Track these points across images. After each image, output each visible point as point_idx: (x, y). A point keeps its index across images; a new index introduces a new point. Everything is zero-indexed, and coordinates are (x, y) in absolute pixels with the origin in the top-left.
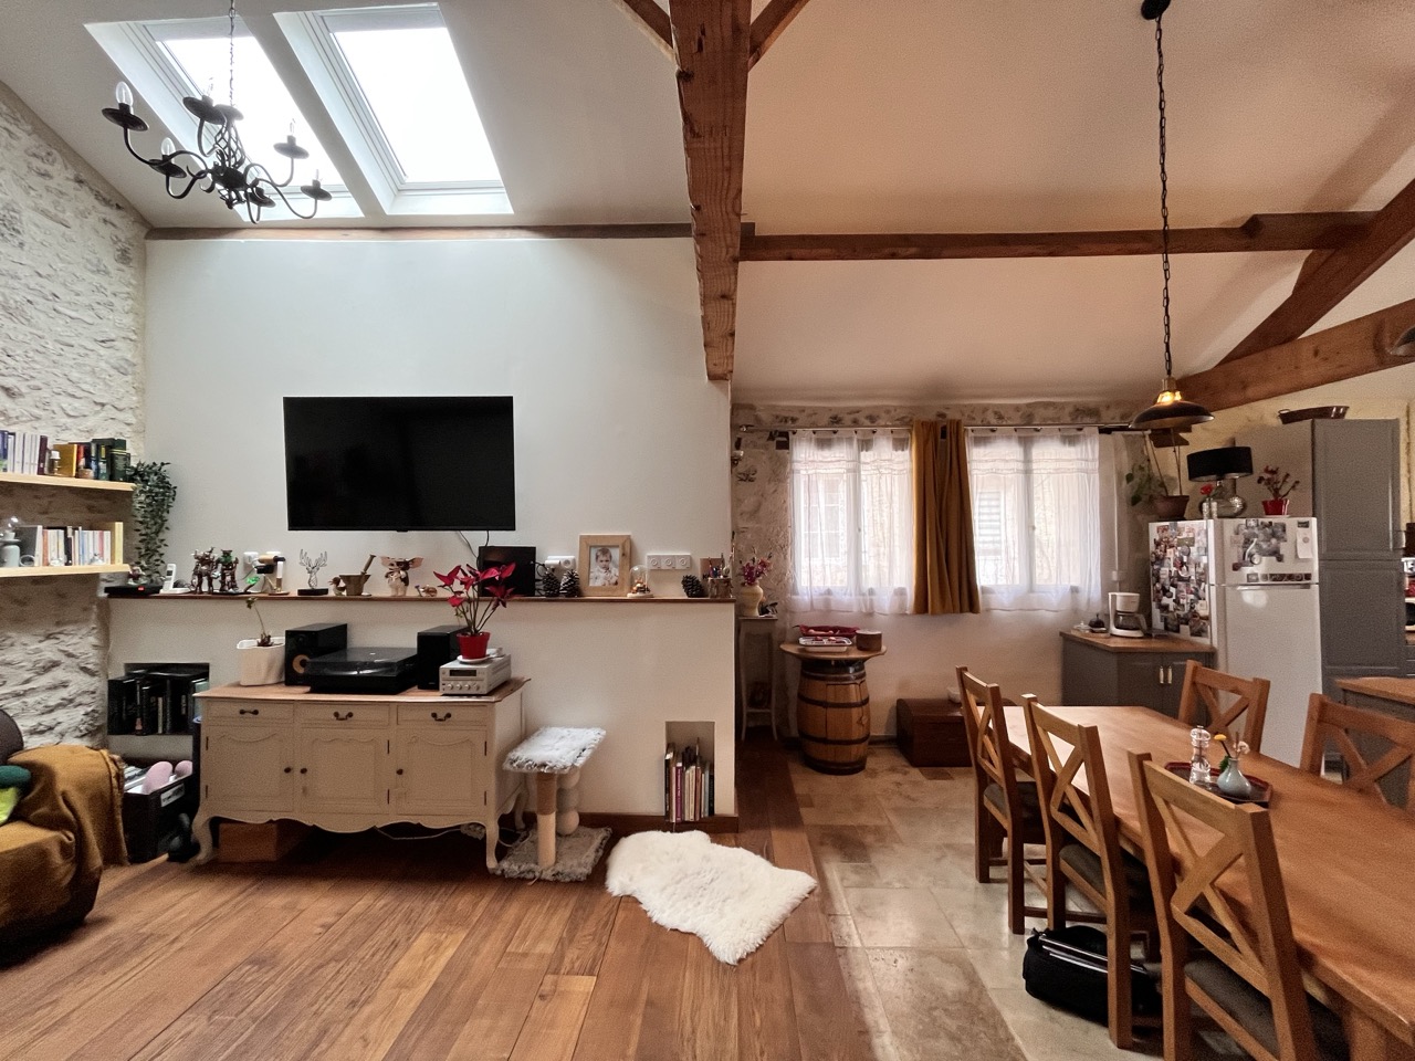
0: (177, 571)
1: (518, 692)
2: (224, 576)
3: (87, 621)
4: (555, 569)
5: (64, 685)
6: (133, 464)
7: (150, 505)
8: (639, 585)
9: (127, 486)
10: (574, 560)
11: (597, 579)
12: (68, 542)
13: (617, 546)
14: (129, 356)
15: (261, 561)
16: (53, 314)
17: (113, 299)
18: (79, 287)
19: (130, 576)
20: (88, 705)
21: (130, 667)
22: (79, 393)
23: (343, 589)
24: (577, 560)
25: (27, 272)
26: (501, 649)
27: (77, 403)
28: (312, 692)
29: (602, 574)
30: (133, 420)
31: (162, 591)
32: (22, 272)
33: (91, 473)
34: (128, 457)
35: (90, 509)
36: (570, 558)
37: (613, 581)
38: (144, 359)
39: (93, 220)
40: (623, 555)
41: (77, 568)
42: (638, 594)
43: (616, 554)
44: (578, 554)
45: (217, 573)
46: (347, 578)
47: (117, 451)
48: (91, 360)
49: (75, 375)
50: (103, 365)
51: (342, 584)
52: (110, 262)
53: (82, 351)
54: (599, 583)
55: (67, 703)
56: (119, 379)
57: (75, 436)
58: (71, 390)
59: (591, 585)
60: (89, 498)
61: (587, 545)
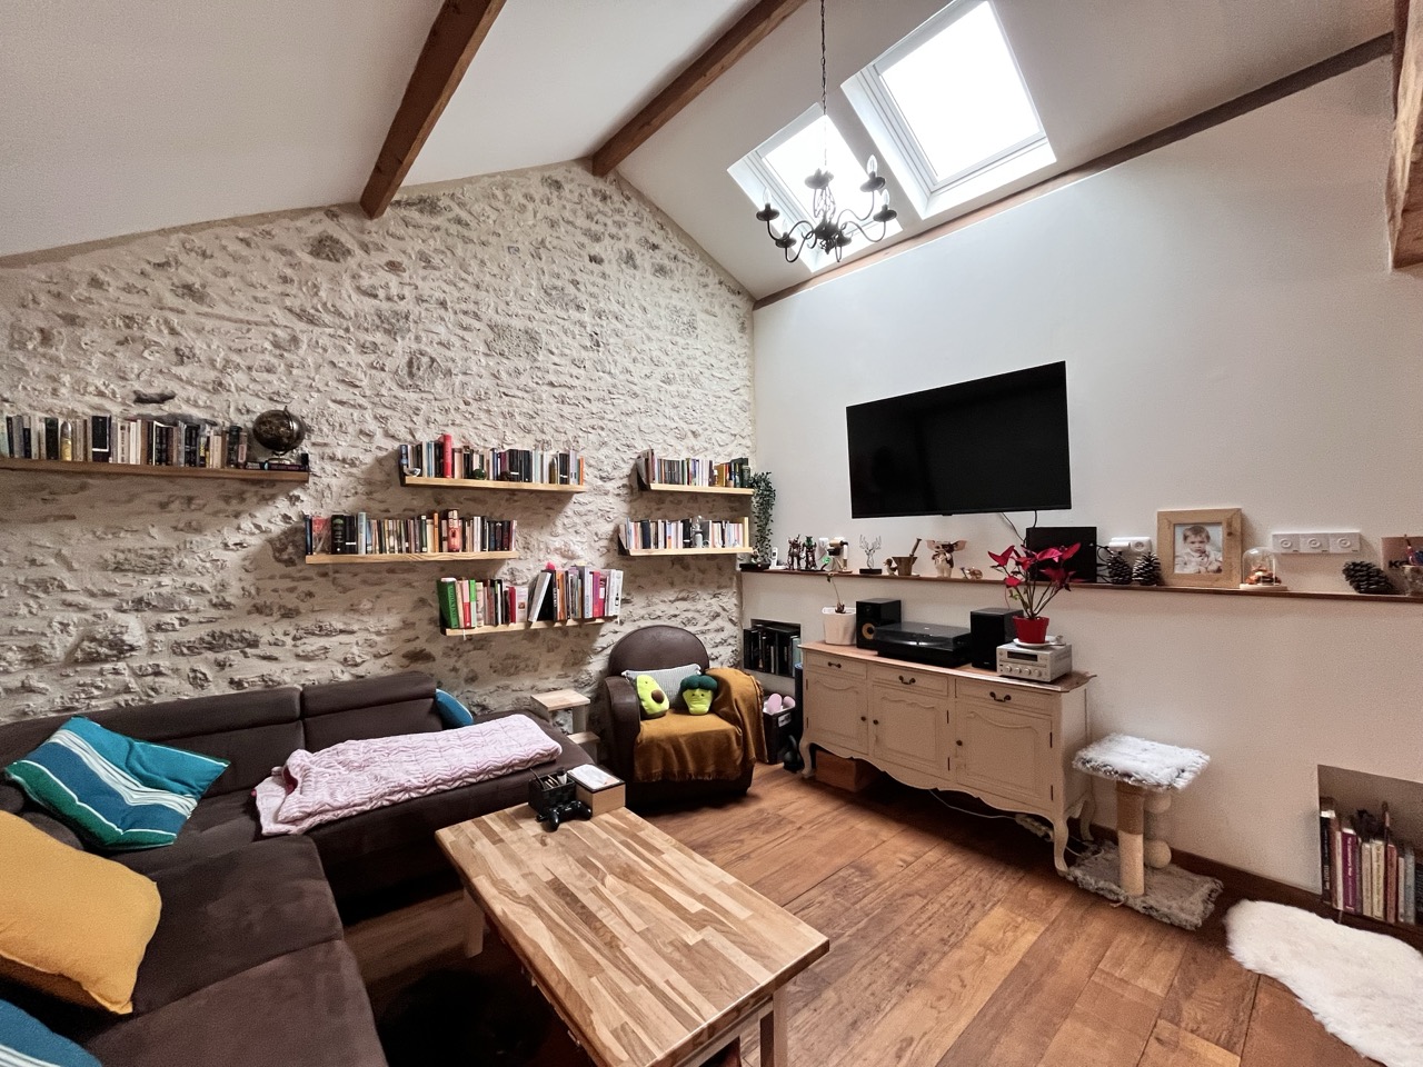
0: (779, 554)
1: (1082, 688)
2: (807, 556)
3: (731, 587)
4: (1122, 552)
5: (722, 630)
6: (752, 475)
7: (762, 504)
8: (1260, 574)
9: (749, 491)
10: (1150, 542)
11: (1187, 564)
12: (723, 531)
13: (1219, 524)
14: (746, 398)
15: (831, 545)
16: (712, 378)
17: (738, 360)
18: (722, 356)
19: (752, 556)
20: (733, 645)
21: (755, 622)
22: (724, 429)
23: (894, 569)
24: (1155, 543)
25: (698, 353)
26: (1061, 637)
27: (723, 436)
28: (879, 655)
29: (1196, 558)
30: (749, 444)
31: (770, 568)
33: (732, 483)
34: (749, 471)
35: (733, 509)
36: (1144, 539)
37: (1214, 567)
38: (754, 399)
39: (727, 307)
40: (1230, 534)
41: (728, 550)
42: (1260, 585)
43: (1217, 534)
44: (1156, 535)
45: (803, 555)
46: (898, 560)
47: (744, 467)
48: (729, 405)
49: (722, 417)
50: (735, 407)
51: (894, 565)
52: (737, 335)
53: (725, 400)
54: (1190, 570)
55: (724, 642)
56: (743, 415)
57: (722, 460)
58: (720, 427)
59: (1177, 571)
60: (730, 501)
61: (1170, 522)
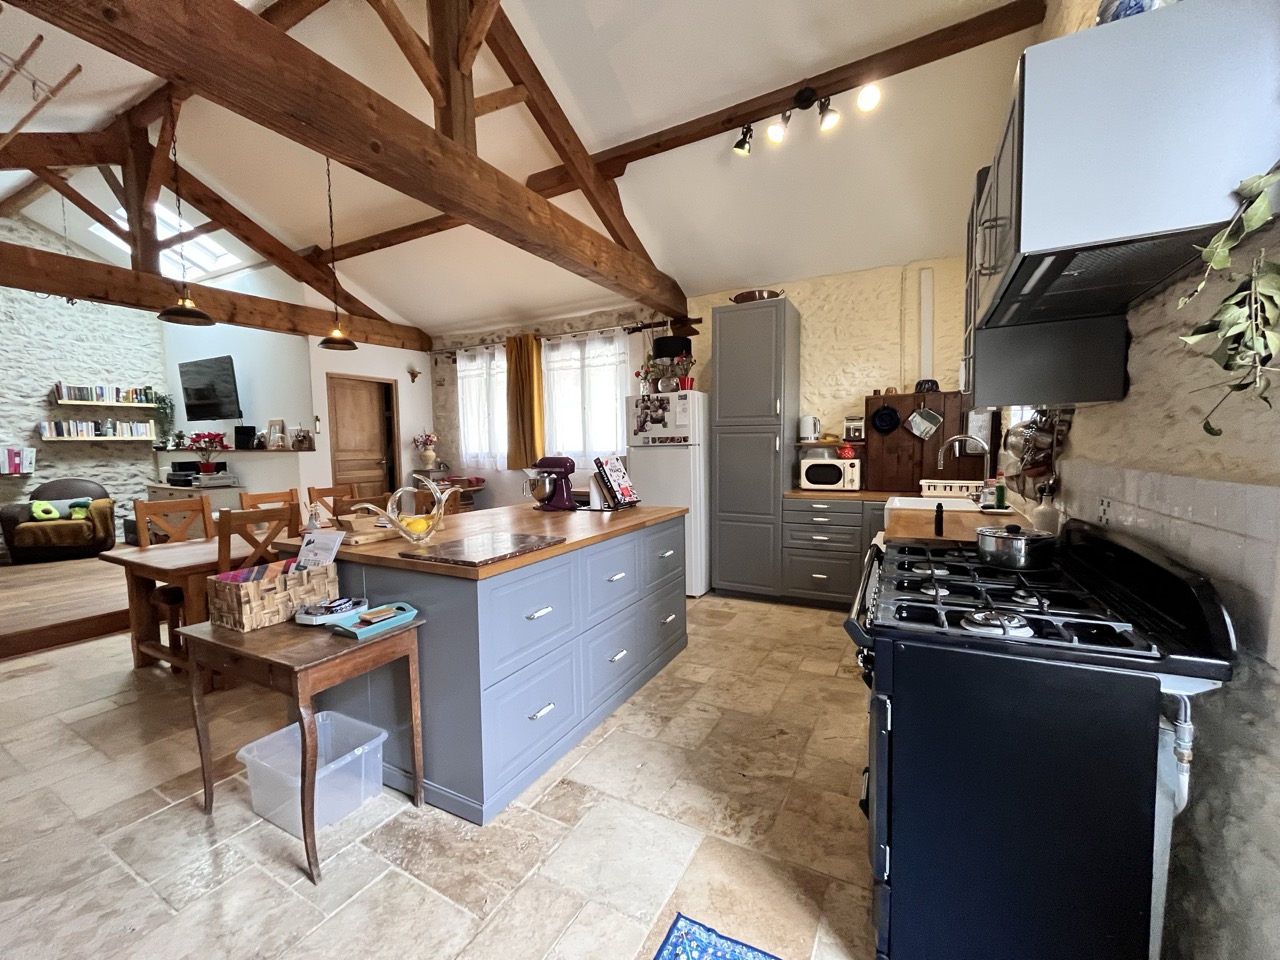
0: (172, 440)
3: (148, 459)
5: (141, 483)
6: (155, 396)
9: (153, 405)
12: (131, 428)
13: (279, 425)
14: (158, 350)
16: (123, 338)
17: (148, 327)
18: (133, 325)
27: (136, 373)
30: (161, 377)
31: (167, 448)
32: (109, 324)
33: (138, 400)
34: (154, 394)
35: (138, 415)
38: (164, 351)
40: (281, 429)
41: (137, 438)
43: (278, 429)
47: (150, 391)
48: (140, 355)
49: (134, 361)
50: (146, 355)
53: (136, 351)
55: (142, 491)
56: (154, 360)
59: (270, 444)
61: (270, 425)
